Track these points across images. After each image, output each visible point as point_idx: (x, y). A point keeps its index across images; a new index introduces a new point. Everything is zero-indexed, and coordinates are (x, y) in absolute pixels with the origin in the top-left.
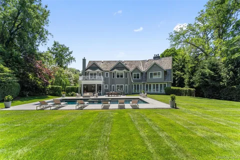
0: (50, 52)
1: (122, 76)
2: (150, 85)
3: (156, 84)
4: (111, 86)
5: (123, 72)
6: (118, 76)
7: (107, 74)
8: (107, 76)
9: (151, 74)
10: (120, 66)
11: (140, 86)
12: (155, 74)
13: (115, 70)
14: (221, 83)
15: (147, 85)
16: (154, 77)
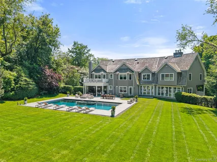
0: (71, 52)
1: (125, 78)
3: (168, 87)
4: (115, 87)
5: (126, 74)
6: (121, 78)
7: (111, 75)
8: (111, 77)
9: (163, 75)
10: (124, 67)
12: (167, 76)
13: (118, 72)
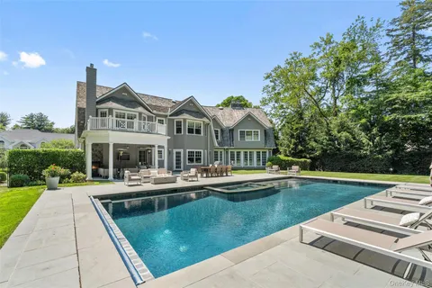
2: (239, 153)
3: (248, 151)
5: (201, 121)
6: (190, 131)
9: (242, 133)
10: (192, 107)
11: (219, 154)
12: (249, 134)
14: (363, 152)
15: (232, 154)
16: (248, 139)
